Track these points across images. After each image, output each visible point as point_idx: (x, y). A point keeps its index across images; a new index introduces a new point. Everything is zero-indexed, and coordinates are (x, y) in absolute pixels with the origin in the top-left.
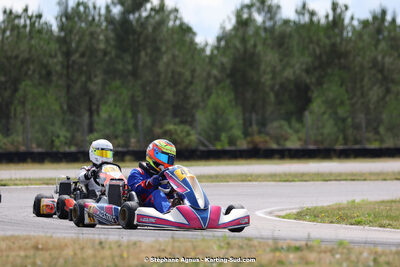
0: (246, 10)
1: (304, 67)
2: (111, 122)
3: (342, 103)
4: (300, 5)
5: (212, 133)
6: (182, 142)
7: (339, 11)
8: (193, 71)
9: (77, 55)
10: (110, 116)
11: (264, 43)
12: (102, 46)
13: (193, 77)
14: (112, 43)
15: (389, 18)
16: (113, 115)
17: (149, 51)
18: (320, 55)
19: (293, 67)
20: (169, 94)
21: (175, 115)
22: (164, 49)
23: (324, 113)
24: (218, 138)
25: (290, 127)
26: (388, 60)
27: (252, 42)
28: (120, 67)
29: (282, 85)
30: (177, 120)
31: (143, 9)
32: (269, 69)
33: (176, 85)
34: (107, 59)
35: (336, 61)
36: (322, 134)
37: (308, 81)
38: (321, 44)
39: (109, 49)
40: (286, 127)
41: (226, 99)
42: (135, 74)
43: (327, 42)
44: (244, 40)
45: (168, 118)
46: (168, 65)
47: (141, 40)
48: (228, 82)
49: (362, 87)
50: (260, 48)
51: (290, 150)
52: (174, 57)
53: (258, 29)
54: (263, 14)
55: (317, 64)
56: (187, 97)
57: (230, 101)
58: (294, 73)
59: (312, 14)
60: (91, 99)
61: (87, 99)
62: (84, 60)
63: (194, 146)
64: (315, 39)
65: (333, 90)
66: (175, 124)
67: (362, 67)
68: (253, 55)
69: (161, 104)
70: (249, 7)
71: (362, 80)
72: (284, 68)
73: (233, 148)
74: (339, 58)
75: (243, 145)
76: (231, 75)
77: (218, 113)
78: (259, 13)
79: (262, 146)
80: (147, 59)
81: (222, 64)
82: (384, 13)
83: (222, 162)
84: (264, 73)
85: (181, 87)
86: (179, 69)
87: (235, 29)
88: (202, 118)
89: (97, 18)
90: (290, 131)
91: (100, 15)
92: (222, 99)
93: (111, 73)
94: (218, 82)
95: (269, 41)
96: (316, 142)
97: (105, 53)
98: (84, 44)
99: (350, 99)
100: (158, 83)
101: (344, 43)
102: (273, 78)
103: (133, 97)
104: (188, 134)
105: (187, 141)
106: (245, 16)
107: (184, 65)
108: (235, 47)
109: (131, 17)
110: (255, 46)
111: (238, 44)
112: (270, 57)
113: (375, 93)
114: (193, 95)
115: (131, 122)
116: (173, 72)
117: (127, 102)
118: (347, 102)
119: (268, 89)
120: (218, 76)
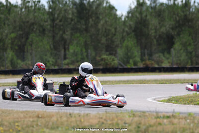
1: (171, 26)
2: (75, 54)
3: (190, 44)
5: (125, 60)
6: (111, 64)
8: (116, 29)
9: (58, 21)
10: (74, 51)
11: (151, 15)
12: (70, 16)
13: (116, 31)
14: (75, 15)
16: (76, 51)
17: (94, 18)
18: (179, 21)
19: (165, 26)
20: (104, 40)
21: (107, 51)
22: (101, 17)
23: (181, 50)
24: (128, 62)
25: (164, 56)
27: (144, 14)
28: (79, 26)
29: (160, 36)
30: (108, 53)
32: (153, 28)
33: (107, 35)
34: (73, 22)
35: (187, 24)
36: (180, 60)
37: (173, 33)
38: (180, 15)
39: (74, 18)
40: (162, 56)
41: (132, 43)
42: (87, 30)
43: (182, 14)
44: (141, 13)
45: (103, 52)
46: (103, 25)
47: (90, 13)
48: (133, 34)
50: (148, 17)
51: (164, 68)
52: (106, 22)
53: (148, 7)
55: (177, 25)
56: (113, 42)
57: (134, 43)
58: (166, 30)
60: (65, 43)
61: (63, 42)
62: (61, 23)
63: (116, 66)
64: (176, 13)
65: (185, 37)
66: (107, 55)
68: (145, 21)
69: (100, 45)
72: (161, 27)
73: (136, 67)
74: (188, 22)
75: (141, 65)
76: (134, 31)
77: (128, 49)
79: (150, 66)
80: (93, 23)
81: (130, 25)
83: (130, 74)
84: (151, 29)
85: (110, 37)
86: (108, 28)
87: (136, 8)
88: (121, 52)
89: (68, 2)
90: (164, 58)
92: (130, 42)
93: (75, 30)
94: (128, 34)
95: (153, 14)
96: (177, 64)
97: (72, 20)
98: (61, 15)
99: (194, 42)
100: (98, 34)
101: (191, 14)
102: (156, 32)
103: (86, 41)
104: (113, 60)
105: (113, 64)
106: (141, 1)
107: (111, 25)
108: (137, 17)
109: (85, 2)
110: (146, 16)
111: (138, 15)
112: (154, 22)
114: (116, 40)
115: (85, 54)
116: (106, 29)
117: (83, 44)
118: (193, 44)
119: (153, 38)
120: (129, 31)
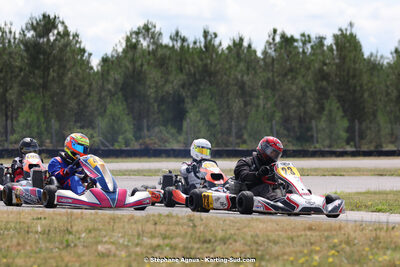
0: (134, 36)
1: (181, 82)
2: (27, 125)
3: (213, 112)
4: (174, 32)
5: (109, 136)
7: (209, 38)
8: (90, 85)
10: (27, 121)
11: (148, 63)
12: (18, 64)
13: (90, 90)
14: (26, 61)
15: (245, 44)
16: (30, 120)
17: (56, 68)
18: (195, 74)
19: (172, 83)
20: (73, 104)
21: (76, 122)
22: (68, 67)
23: (199, 121)
24: (114, 140)
25: (167, 132)
26: (245, 78)
27: (139, 63)
28: (32, 80)
29: (163, 98)
30: (79, 125)
31: (51, 34)
32: (153, 85)
33: (78, 96)
34: (22, 74)
35: (207, 79)
37: (184, 94)
38: (195, 65)
39: (24, 66)
40: (165, 132)
41: (121, 108)
42: (45, 87)
43: (200, 63)
44: (133, 61)
45: (72, 123)
46: (71, 79)
47: (51, 59)
48: (120, 94)
49: (228, 100)
50: (145, 67)
51: (174, 150)
52: (77, 74)
53: (143, 51)
54: (148, 39)
55: (191, 80)
56: (85, 107)
57: (124, 110)
58: (173, 88)
59: (184, 40)
60: (7, 107)
61: (4, 107)
63: (96, 146)
64: (190, 60)
65: (205, 101)
67: (228, 84)
68: (141, 72)
69: (66, 111)
70: (137, 33)
71: (228, 94)
72: (163, 86)
73: (128, 148)
74: (210, 77)
75: (136, 146)
76: (122, 89)
77: (114, 119)
78: (144, 39)
79: (151, 147)
80: (55, 75)
81: (115, 80)
82: (241, 40)
83: (120, 160)
84: (150, 87)
85: (82, 98)
86: (79, 83)
87: (125, 51)
89: (12, 41)
90: (168, 135)
91: (15, 38)
92: (117, 108)
93: (25, 85)
94: (112, 94)
95: (152, 62)
97: (21, 70)
99: (219, 109)
100: (64, 94)
101: (214, 64)
102: (156, 92)
103: (44, 105)
106: (134, 41)
107: (83, 80)
109: (41, 40)
110: (142, 65)
111: (128, 64)
112: (154, 75)
113: (237, 105)
114: (90, 104)
115: (44, 126)
116: (75, 86)
117: (40, 108)
118: (217, 112)
119: (152, 101)
120: (113, 90)
